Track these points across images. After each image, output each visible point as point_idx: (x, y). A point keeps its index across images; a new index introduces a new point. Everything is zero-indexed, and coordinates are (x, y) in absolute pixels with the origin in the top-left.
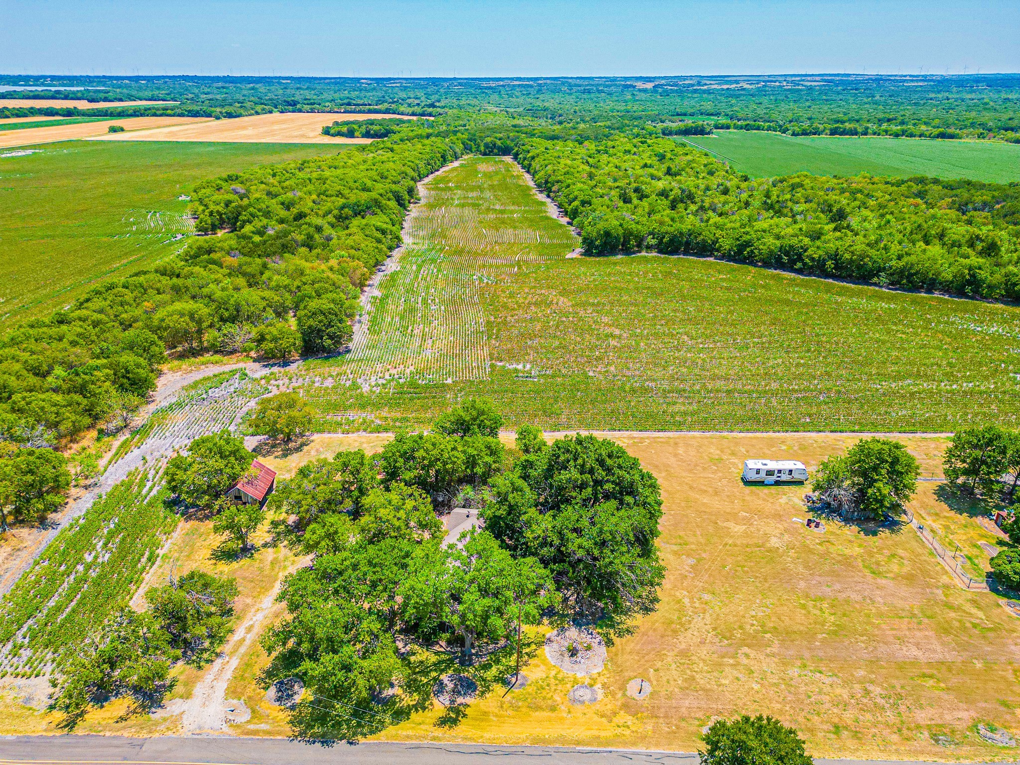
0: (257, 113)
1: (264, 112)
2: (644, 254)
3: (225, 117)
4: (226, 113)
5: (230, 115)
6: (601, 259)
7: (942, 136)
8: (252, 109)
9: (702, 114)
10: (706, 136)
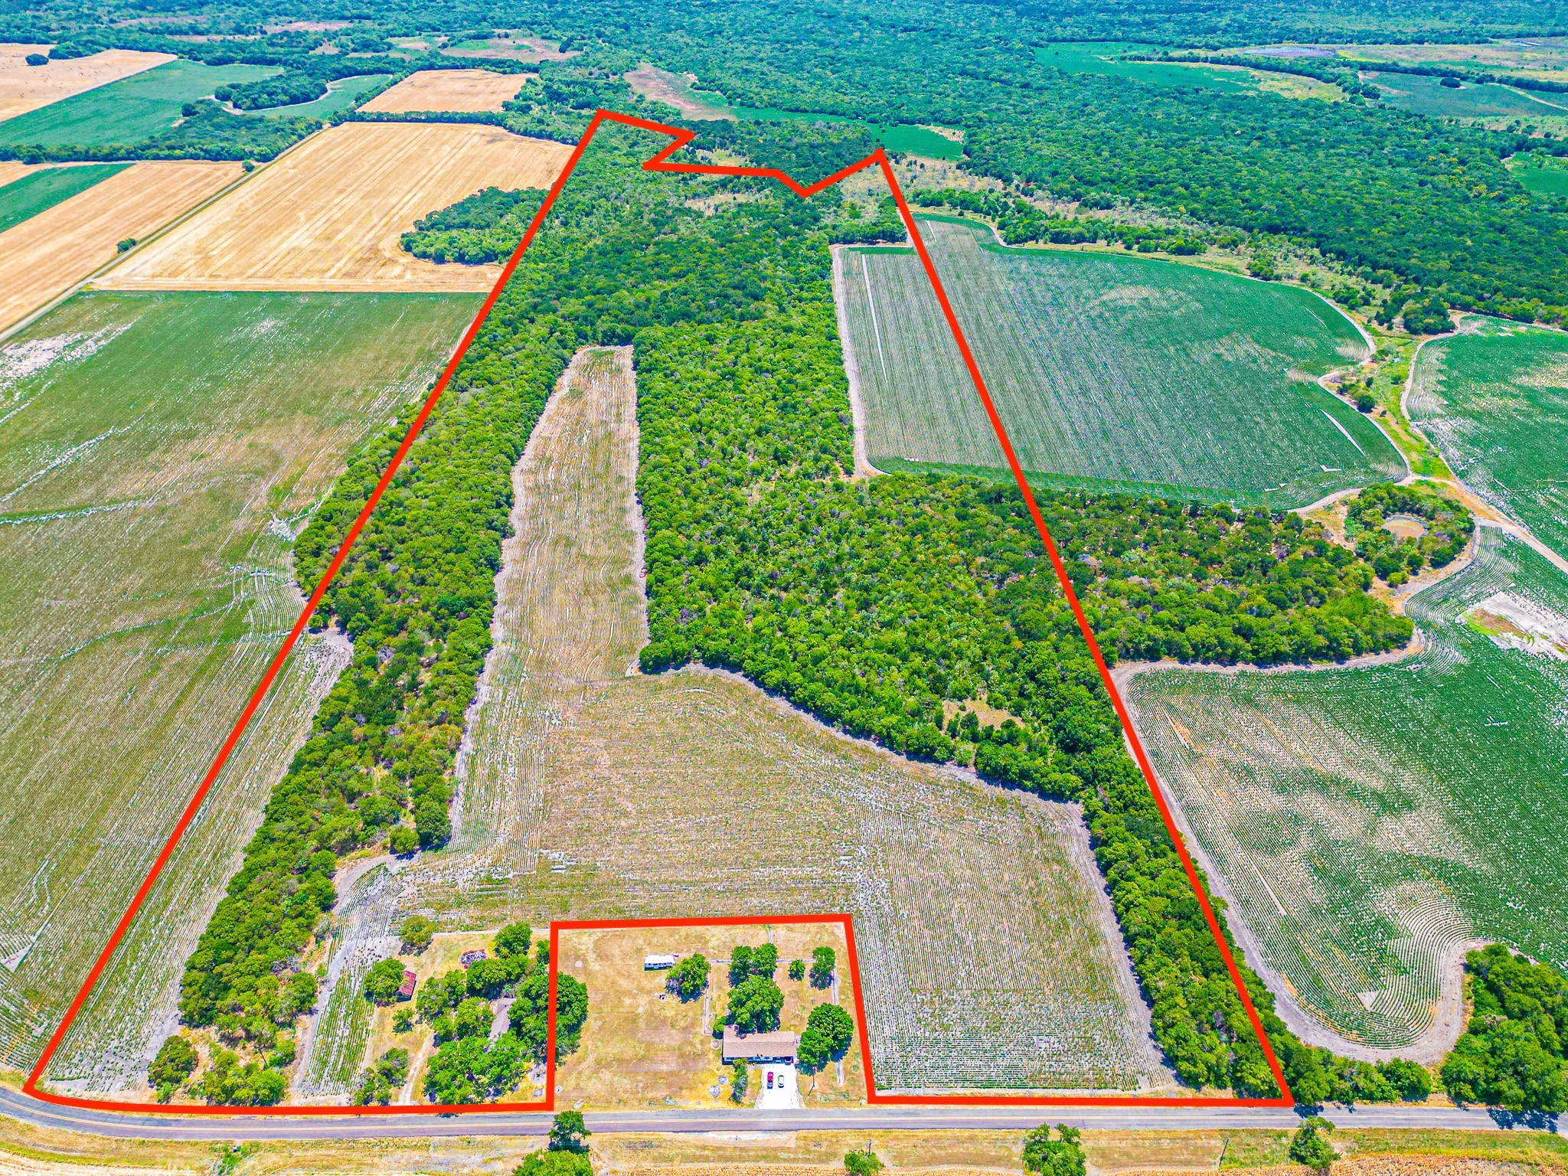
2: (692, 666)
6: (651, 675)
10: (897, 245)
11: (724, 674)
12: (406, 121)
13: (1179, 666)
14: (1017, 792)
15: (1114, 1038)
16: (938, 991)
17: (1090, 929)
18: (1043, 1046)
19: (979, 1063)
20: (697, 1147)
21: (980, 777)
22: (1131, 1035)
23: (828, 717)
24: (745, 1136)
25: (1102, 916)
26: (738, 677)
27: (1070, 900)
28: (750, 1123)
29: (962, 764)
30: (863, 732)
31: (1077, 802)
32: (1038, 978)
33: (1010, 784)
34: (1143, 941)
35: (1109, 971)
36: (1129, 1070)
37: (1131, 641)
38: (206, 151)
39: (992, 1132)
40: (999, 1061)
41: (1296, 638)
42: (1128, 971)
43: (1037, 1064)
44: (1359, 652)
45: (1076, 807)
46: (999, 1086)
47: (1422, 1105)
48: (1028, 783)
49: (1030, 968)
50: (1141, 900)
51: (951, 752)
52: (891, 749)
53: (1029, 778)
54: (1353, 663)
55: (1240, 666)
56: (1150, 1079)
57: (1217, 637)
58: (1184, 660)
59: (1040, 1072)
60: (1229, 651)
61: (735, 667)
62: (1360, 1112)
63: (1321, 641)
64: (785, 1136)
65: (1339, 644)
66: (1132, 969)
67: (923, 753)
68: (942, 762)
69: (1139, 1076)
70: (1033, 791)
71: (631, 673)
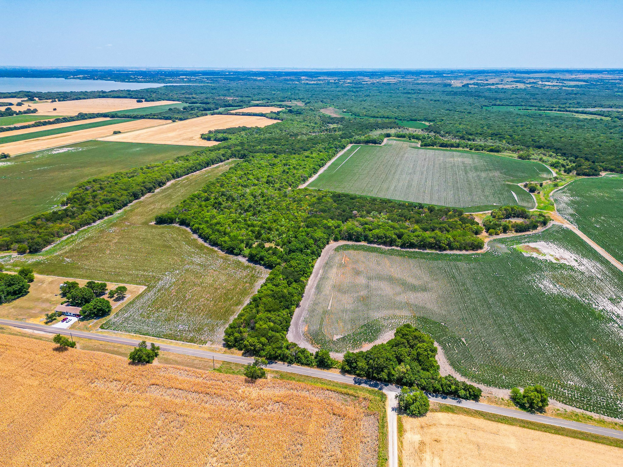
1: (202, 115)
2: (174, 225)
3: (178, 120)
6: (160, 225)
10: (377, 145)
11: (184, 227)
12: (235, 115)
13: (366, 244)
14: (258, 266)
15: (212, 330)
18: (181, 328)
19: (149, 328)
20: (18, 332)
21: (248, 260)
22: (220, 331)
23: (205, 239)
24: (36, 332)
26: (188, 229)
28: (43, 329)
29: (244, 256)
30: (215, 244)
33: (256, 262)
35: (232, 313)
36: (207, 339)
38: (164, 117)
39: (130, 346)
40: (158, 329)
41: (420, 238)
43: (172, 332)
46: (149, 335)
47: (326, 371)
48: (263, 262)
51: (241, 251)
52: (222, 250)
53: (263, 260)
54: (447, 252)
55: (393, 247)
56: (213, 343)
57: (385, 235)
58: (370, 242)
61: (188, 225)
62: (293, 367)
63: (432, 240)
64: (51, 334)
65: (440, 243)
67: (230, 251)
68: (237, 255)
69: (209, 342)
70: (263, 265)
71: (151, 224)
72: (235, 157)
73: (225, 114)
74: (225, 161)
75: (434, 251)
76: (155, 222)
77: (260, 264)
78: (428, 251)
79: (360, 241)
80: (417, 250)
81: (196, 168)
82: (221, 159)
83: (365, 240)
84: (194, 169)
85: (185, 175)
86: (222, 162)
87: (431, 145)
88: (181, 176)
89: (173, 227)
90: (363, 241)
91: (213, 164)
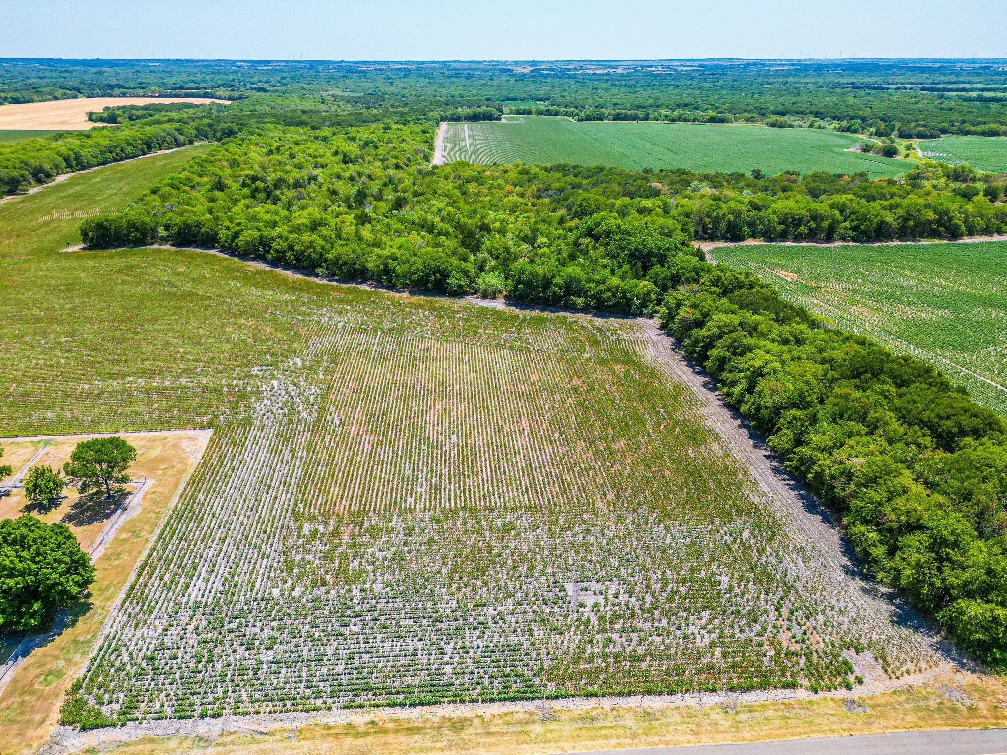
0: (56, 98)
1: (65, 97)
2: (156, 246)
3: (10, 103)
4: (11, 98)
5: (16, 101)
6: (100, 253)
7: (712, 120)
8: (50, 94)
9: (532, 99)
10: (494, 122)
11: (194, 251)
14: (562, 314)
15: (765, 580)
16: (358, 517)
17: (684, 425)
18: (590, 601)
19: (412, 644)
21: (509, 305)
22: (804, 572)
25: (704, 411)
27: (646, 395)
29: (489, 296)
30: (354, 275)
31: (651, 317)
32: (582, 488)
33: (551, 305)
34: (795, 412)
35: (733, 473)
36: (818, 643)
37: (708, 216)
40: (471, 638)
41: (901, 212)
42: (770, 476)
43: (571, 641)
44: (971, 233)
45: (650, 322)
46: (458, 699)
48: (580, 301)
49: (568, 477)
50: (777, 365)
52: (390, 288)
54: (967, 240)
55: (839, 244)
56: (881, 657)
57: (811, 212)
58: (771, 238)
59: (577, 660)
60: (825, 224)
61: (208, 244)
63: (930, 214)
65: (950, 219)
66: (776, 471)
67: (430, 286)
69: (848, 655)
70: (585, 309)
71: (71, 249)
72: (208, 138)
73: (119, 97)
74: (184, 145)
75: (936, 242)
76: (82, 246)
77: (573, 309)
78: (925, 242)
79: (742, 239)
80: (897, 243)
81: (122, 151)
82: (176, 140)
83: (753, 236)
84: (118, 151)
85: (98, 165)
86: (178, 145)
87: (598, 119)
88: (90, 166)
89: (159, 251)
90: (750, 236)
91: (160, 149)
